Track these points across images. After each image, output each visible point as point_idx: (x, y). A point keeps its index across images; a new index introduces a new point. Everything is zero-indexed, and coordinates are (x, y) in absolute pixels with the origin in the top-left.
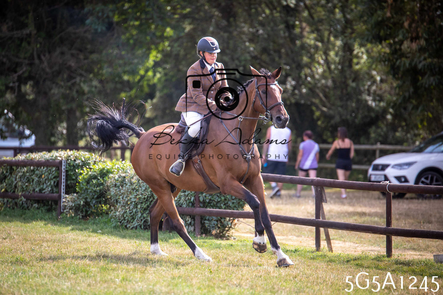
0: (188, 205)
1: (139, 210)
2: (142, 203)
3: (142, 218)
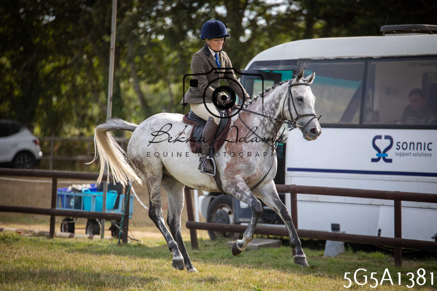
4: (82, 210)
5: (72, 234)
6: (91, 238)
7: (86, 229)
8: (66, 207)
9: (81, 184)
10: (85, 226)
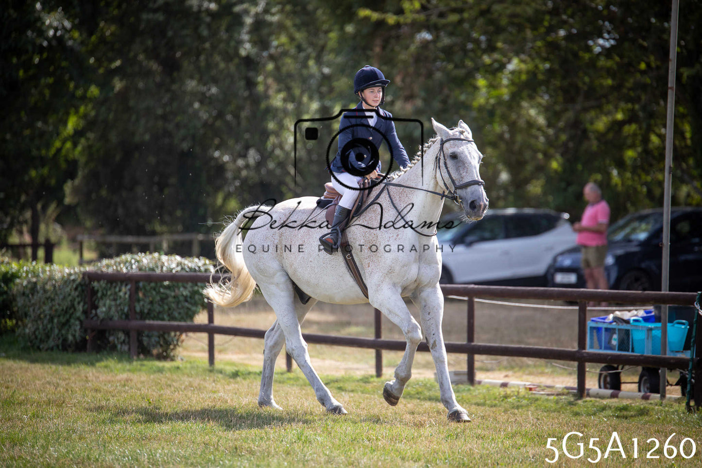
0: (121, 317)
1: (55, 326)
2: (59, 316)
3: (60, 335)
4: (630, 353)
5: (616, 391)
6: (646, 398)
7: (639, 383)
8: (606, 348)
9: (629, 311)
10: (636, 379)
